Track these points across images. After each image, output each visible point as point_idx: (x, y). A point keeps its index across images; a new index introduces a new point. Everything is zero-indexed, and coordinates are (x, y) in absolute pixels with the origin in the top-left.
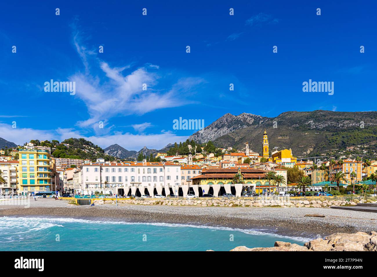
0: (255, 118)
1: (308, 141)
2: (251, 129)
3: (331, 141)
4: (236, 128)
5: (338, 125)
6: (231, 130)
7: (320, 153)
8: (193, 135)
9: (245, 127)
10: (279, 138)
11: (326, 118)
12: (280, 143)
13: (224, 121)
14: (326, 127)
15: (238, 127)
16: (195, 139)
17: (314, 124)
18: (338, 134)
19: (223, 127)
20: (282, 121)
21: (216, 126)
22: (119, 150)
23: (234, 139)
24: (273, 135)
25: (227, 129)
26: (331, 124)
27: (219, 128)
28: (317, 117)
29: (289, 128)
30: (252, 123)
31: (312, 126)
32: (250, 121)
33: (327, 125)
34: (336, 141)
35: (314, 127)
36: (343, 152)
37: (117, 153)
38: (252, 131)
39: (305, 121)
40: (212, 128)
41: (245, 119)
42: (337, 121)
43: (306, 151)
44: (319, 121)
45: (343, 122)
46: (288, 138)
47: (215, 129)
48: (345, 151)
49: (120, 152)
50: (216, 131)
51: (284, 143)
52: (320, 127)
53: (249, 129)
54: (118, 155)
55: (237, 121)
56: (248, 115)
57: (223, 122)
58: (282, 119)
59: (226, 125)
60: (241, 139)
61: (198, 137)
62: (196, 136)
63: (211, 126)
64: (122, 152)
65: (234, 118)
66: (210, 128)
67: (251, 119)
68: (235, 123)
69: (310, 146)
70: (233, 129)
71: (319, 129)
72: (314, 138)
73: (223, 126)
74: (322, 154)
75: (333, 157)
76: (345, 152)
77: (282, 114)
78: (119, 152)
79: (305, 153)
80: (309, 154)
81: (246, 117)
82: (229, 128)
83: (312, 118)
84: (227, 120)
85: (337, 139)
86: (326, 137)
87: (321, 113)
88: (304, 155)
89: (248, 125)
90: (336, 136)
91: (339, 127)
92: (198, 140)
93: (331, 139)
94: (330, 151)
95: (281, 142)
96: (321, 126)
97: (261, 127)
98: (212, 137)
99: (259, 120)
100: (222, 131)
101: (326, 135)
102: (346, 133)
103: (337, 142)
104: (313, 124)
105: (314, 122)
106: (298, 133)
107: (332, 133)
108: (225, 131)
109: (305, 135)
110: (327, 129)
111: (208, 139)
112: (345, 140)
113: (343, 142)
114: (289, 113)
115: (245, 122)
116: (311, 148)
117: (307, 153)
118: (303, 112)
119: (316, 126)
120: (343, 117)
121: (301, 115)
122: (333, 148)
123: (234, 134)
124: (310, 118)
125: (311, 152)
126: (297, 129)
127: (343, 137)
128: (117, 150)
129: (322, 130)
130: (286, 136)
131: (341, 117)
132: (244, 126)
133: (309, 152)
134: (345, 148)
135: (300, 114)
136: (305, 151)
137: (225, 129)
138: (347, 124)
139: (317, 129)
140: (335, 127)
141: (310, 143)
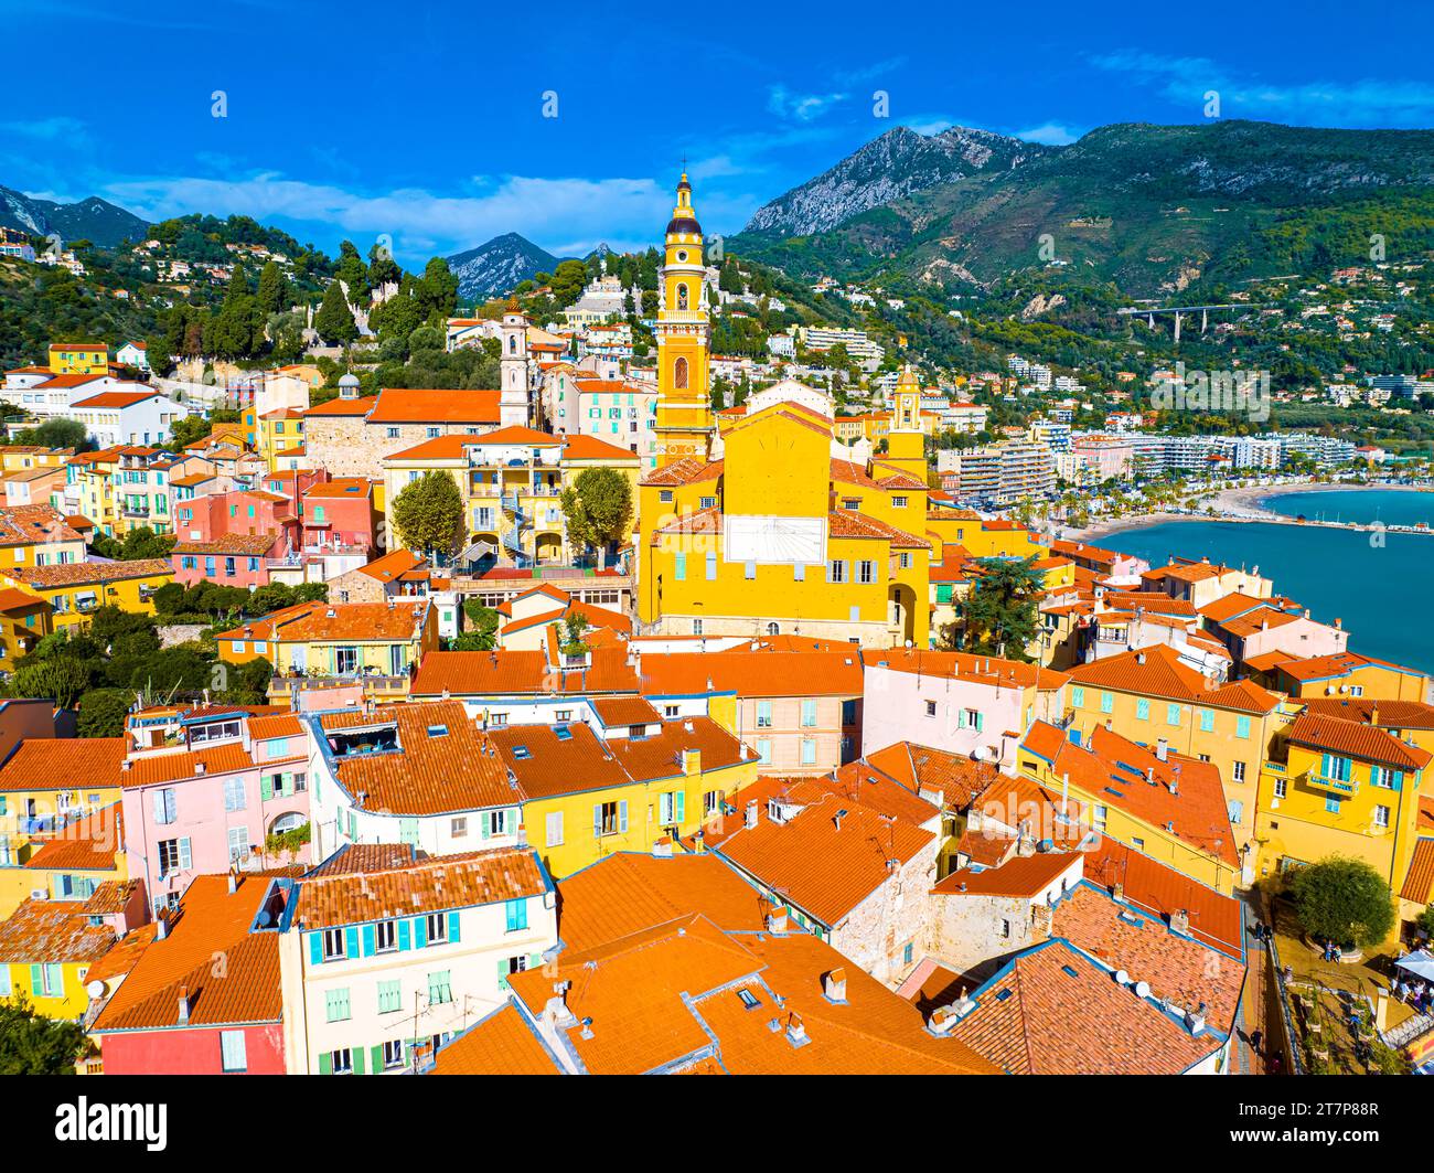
0: (996, 144)
1: (1184, 240)
2: (975, 187)
3: (1274, 243)
4: (924, 181)
5: (1306, 179)
6: (904, 190)
7: (1225, 292)
8: (770, 205)
9: (956, 177)
10: (1075, 224)
11: (1262, 150)
12: (1075, 245)
13: (882, 156)
14: (1256, 187)
15: (931, 178)
16: (776, 221)
17: (1211, 175)
18: (1300, 214)
19: (879, 178)
20: (1094, 160)
21: (853, 175)
22: (517, 255)
23: (908, 225)
24: (1051, 212)
25: (890, 184)
26: (1277, 173)
27: (861, 183)
28: (1224, 147)
29: (1117, 186)
30: (985, 164)
31: (1202, 182)
32: (976, 156)
33: (1261, 179)
34: (1291, 241)
35: (1213, 186)
36: (1319, 290)
37: (510, 265)
38: (978, 194)
39: (1179, 162)
40: (839, 182)
41: (959, 150)
42: (1301, 163)
43: (1173, 278)
44: (1231, 163)
45: (1325, 167)
46: (1108, 223)
47: (848, 186)
48: (1324, 287)
49: (520, 263)
50: (852, 192)
51: (1092, 245)
52: (1234, 188)
53: (966, 187)
54: (513, 274)
55: (931, 154)
56: (971, 137)
57: (878, 159)
58: (1094, 151)
59: (886, 170)
60: (932, 225)
61: (785, 212)
62: (780, 209)
63: (834, 174)
64: (527, 262)
65: (919, 146)
66: (832, 182)
67: (983, 151)
68: (922, 165)
69: (1190, 258)
70: (912, 188)
71: (1227, 195)
72: (1206, 230)
73: (876, 175)
74: (1234, 296)
75: (1275, 308)
76: (1327, 291)
77: (1095, 131)
78: (517, 263)
79: (1169, 286)
80: (1185, 291)
81: (963, 141)
82: (897, 180)
83: (1204, 149)
84: (893, 152)
85: (1296, 233)
86: (1254, 227)
87: (1241, 130)
88: (1166, 293)
89: (969, 170)
90: (1292, 222)
91: (1307, 190)
92: (786, 226)
93: (1272, 233)
94: (1268, 281)
95: (1078, 238)
96: (1238, 181)
97: (1012, 180)
98: (835, 216)
99: (1011, 157)
100: (871, 193)
101: (1256, 220)
102: (1331, 211)
103: (1297, 248)
104: (1207, 175)
105: (1212, 165)
106: (1149, 205)
107: (1278, 212)
108: (881, 192)
109: (1174, 216)
110: (1261, 194)
111: (820, 221)
112: (1328, 241)
113: (1320, 248)
114: (1121, 130)
115: (959, 159)
116: (1191, 267)
117: (1176, 288)
118: (1173, 127)
119: (1217, 183)
120: (1327, 150)
121: (1163, 138)
122: (1281, 270)
123: (909, 205)
124: (1197, 152)
125: (1193, 284)
126: (1147, 191)
127: (1321, 229)
128: (512, 256)
129: (1242, 197)
130: (1102, 217)
131: (1315, 149)
132: (954, 175)
133: (1182, 283)
134: (1327, 273)
135: (1161, 134)
136: (1168, 280)
137: (885, 184)
138: (1338, 177)
139: (1222, 196)
140: (1291, 187)
141: (1191, 250)
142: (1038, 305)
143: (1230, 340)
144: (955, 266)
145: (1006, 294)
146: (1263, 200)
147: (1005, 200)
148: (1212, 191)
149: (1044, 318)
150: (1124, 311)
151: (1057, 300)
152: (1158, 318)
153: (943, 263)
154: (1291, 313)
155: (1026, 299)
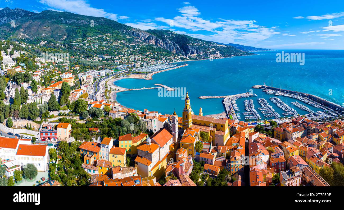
1: (63, 31)
3: (77, 33)
5: (78, 22)
6: (10, 20)
7: (72, 41)
10: (44, 27)
11: (71, 17)
12: (45, 31)
24: (40, 25)
26: (74, 21)
28: (65, 16)
29: (50, 21)
31: (63, 21)
32: (22, 14)
33: (72, 22)
39: (59, 18)
42: (77, 20)
43: (62, 38)
44: (67, 19)
46: (50, 28)
51: (48, 32)
52: (68, 23)
57: (3, 13)
59: (6, 15)
68: (12, 15)
71: (67, 24)
72: (66, 30)
77: (44, 11)
79: (62, 39)
80: (65, 40)
81: (19, 11)
83: (63, 16)
84: (6, 12)
85: (80, 31)
88: (62, 40)
89: (21, 16)
90: (79, 29)
91: (79, 24)
93: (76, 31)
94: (78, 39)
96: (69, 22)
97: (31, 19)
99: (28, 13)
101: (73, 29)
102: (83, 28)
103: (81, 34)
104: (63, 20)
106: (55, 25)
109: (60, 27)
110: (72, 24)
113: (84, 34)
114: (48, 11)
115: (19, 14)
116: (65, 36)
122: (79, 37)
124: (61, 16)
126: (54, 22)
127: (83, 31)
129: (70, 24)
130: (48, 27)
131: (79, 17)
132: (19, 17)
133: (64, 39)
134: (86, 38)
135: (55, 13)
138: (82, 22)
139: (66, 24)
140: (76, 23)
141: (64, 33)
142: (43, 43)
143: (76, 49)
144: (25, 35)
145: (36, 41)
146: (73, 25)
147: (31, 22)
148: (64, 23)
149: (44, 45)
150: (58, 44)
151: (46, 42)
152: (64, 46)
153: (23, 34)
154: (84, 45)
155: (40, 41)
